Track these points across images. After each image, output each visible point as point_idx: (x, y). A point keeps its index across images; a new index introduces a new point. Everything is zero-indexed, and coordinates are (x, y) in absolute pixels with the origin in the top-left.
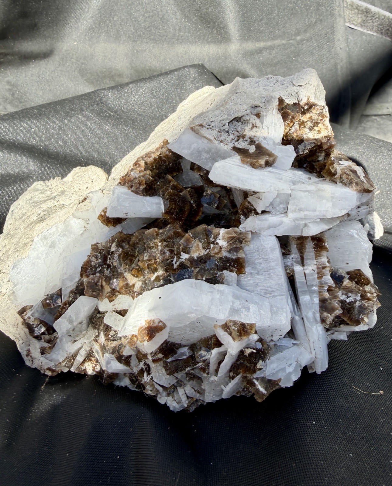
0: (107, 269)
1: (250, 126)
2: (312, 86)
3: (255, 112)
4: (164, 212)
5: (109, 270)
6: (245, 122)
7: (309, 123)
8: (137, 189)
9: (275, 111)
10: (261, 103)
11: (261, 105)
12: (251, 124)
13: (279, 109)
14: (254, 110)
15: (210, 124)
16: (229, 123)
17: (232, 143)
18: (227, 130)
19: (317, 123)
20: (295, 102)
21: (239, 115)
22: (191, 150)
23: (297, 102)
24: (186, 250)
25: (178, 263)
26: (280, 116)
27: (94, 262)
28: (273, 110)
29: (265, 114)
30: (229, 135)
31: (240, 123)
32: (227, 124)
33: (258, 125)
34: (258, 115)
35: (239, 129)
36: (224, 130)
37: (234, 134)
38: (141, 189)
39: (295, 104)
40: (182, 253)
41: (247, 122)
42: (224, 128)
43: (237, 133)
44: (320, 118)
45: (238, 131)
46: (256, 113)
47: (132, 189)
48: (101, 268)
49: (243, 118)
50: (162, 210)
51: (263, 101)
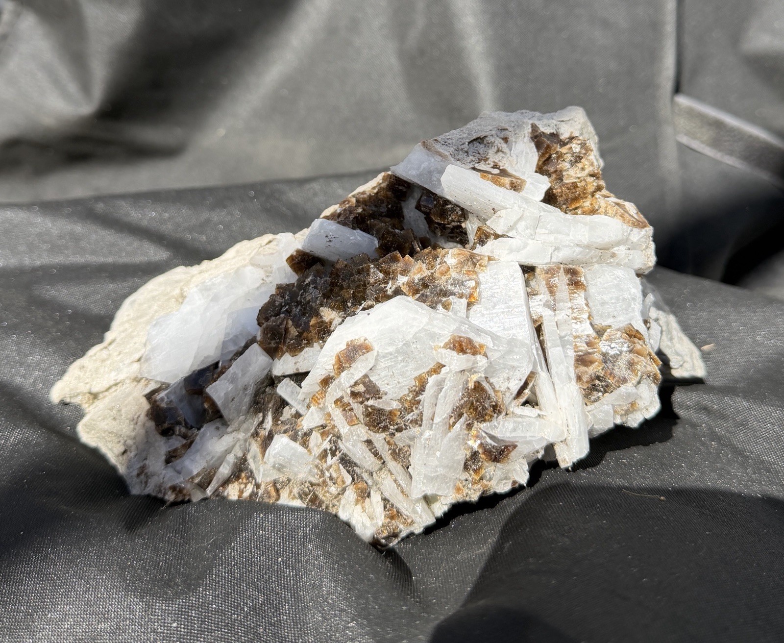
0: (296, 307)
1: (495, 149)
2: (577, 123)
3: (502, 135)
4: (377, 246)
5: (299, 307)
6: (489, 145)
7: (569, 155)
8: (345, 219)
9: (527, 139)
10: (510, 126)
11: (510, 129)
12: (496, 147)
13: (532, 138)
14: (501, 133)
15: (446, 140)
16: (469, 143)
17: (472, 164)
18: (466, 149)
19: (579, 157)
20: (552, 131)
21: (482, 134)
22: (421, 170)
23: (555, 133)
24: (404, 272)
25: (394, 287)
26: (533, 145)
27: (279, 301)
28: (525, 137)
29: (514, 140)
30: (468, 155)
31: (482, 146)
32: (467, 143)
33: (505, 151)
34: (506, 140)
35: (481, 151)
36: (462, 149)
37: (474, 156)
38: (351, 219)
39: (552, 135)
40: (399, 275)
41: (491, 145)
42: (462, 147)
43: (478, 155)
44: (584, 151)
45: (479, 153)
46: (502, 137)
47: (340, 220)
48: (287, 307)
49: (487, 139)
50: (375, 245)
51: (513, 125)
